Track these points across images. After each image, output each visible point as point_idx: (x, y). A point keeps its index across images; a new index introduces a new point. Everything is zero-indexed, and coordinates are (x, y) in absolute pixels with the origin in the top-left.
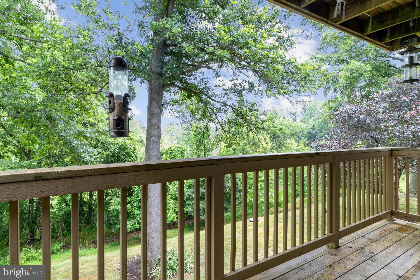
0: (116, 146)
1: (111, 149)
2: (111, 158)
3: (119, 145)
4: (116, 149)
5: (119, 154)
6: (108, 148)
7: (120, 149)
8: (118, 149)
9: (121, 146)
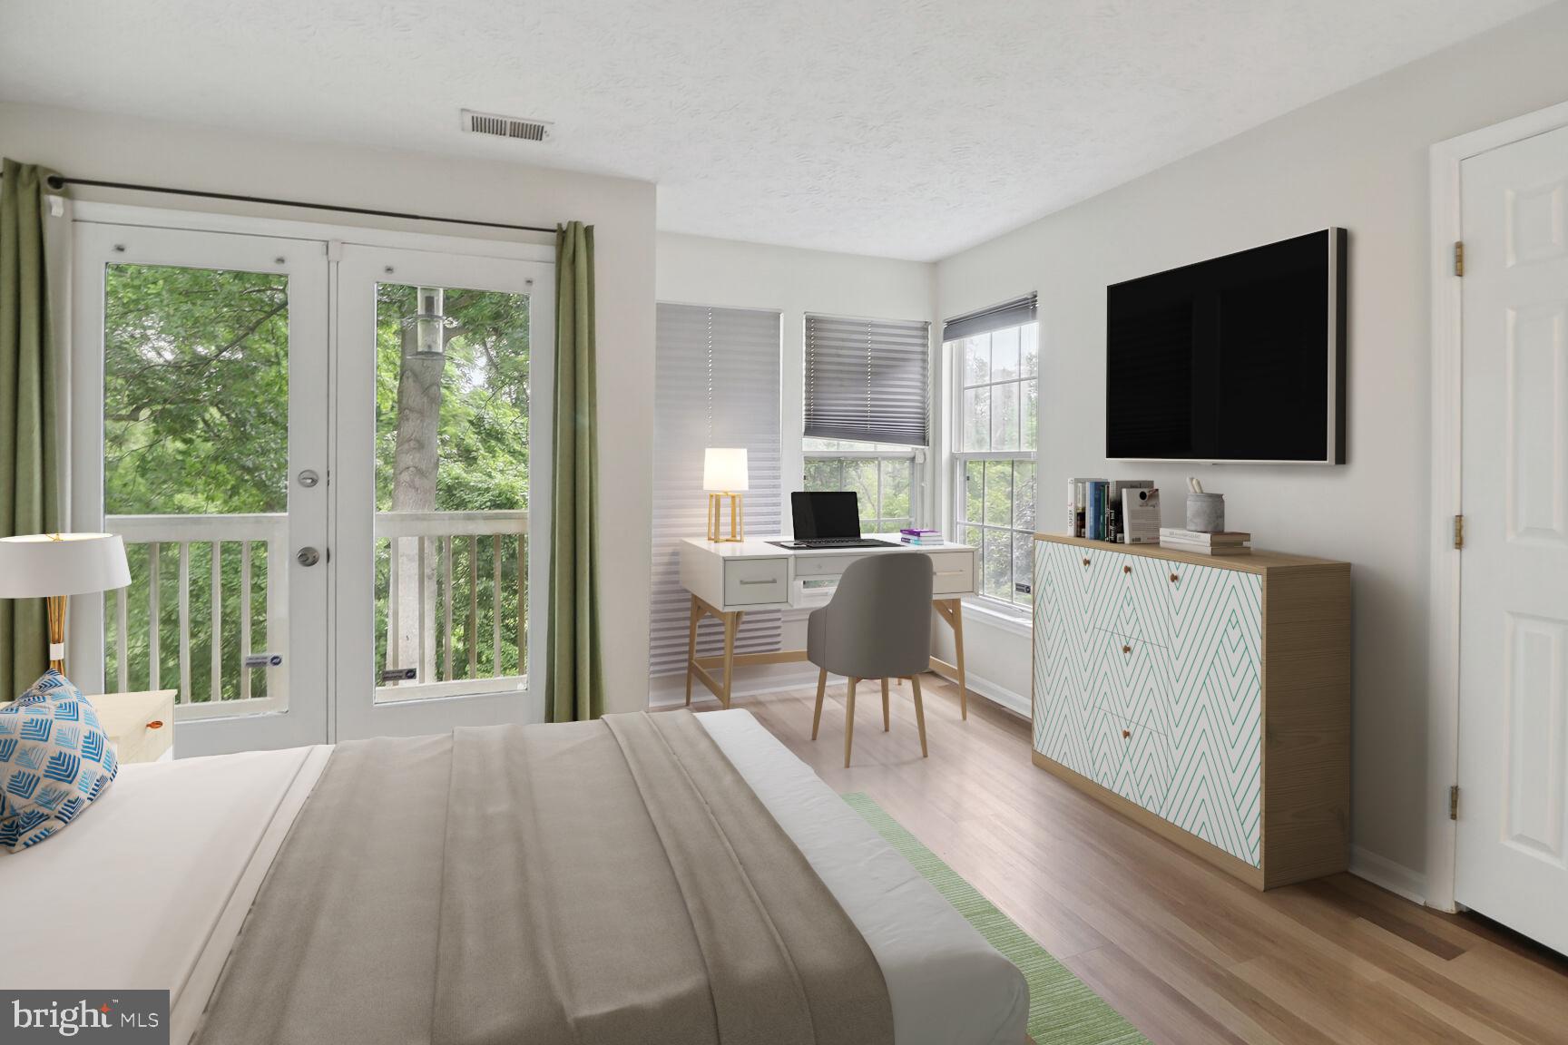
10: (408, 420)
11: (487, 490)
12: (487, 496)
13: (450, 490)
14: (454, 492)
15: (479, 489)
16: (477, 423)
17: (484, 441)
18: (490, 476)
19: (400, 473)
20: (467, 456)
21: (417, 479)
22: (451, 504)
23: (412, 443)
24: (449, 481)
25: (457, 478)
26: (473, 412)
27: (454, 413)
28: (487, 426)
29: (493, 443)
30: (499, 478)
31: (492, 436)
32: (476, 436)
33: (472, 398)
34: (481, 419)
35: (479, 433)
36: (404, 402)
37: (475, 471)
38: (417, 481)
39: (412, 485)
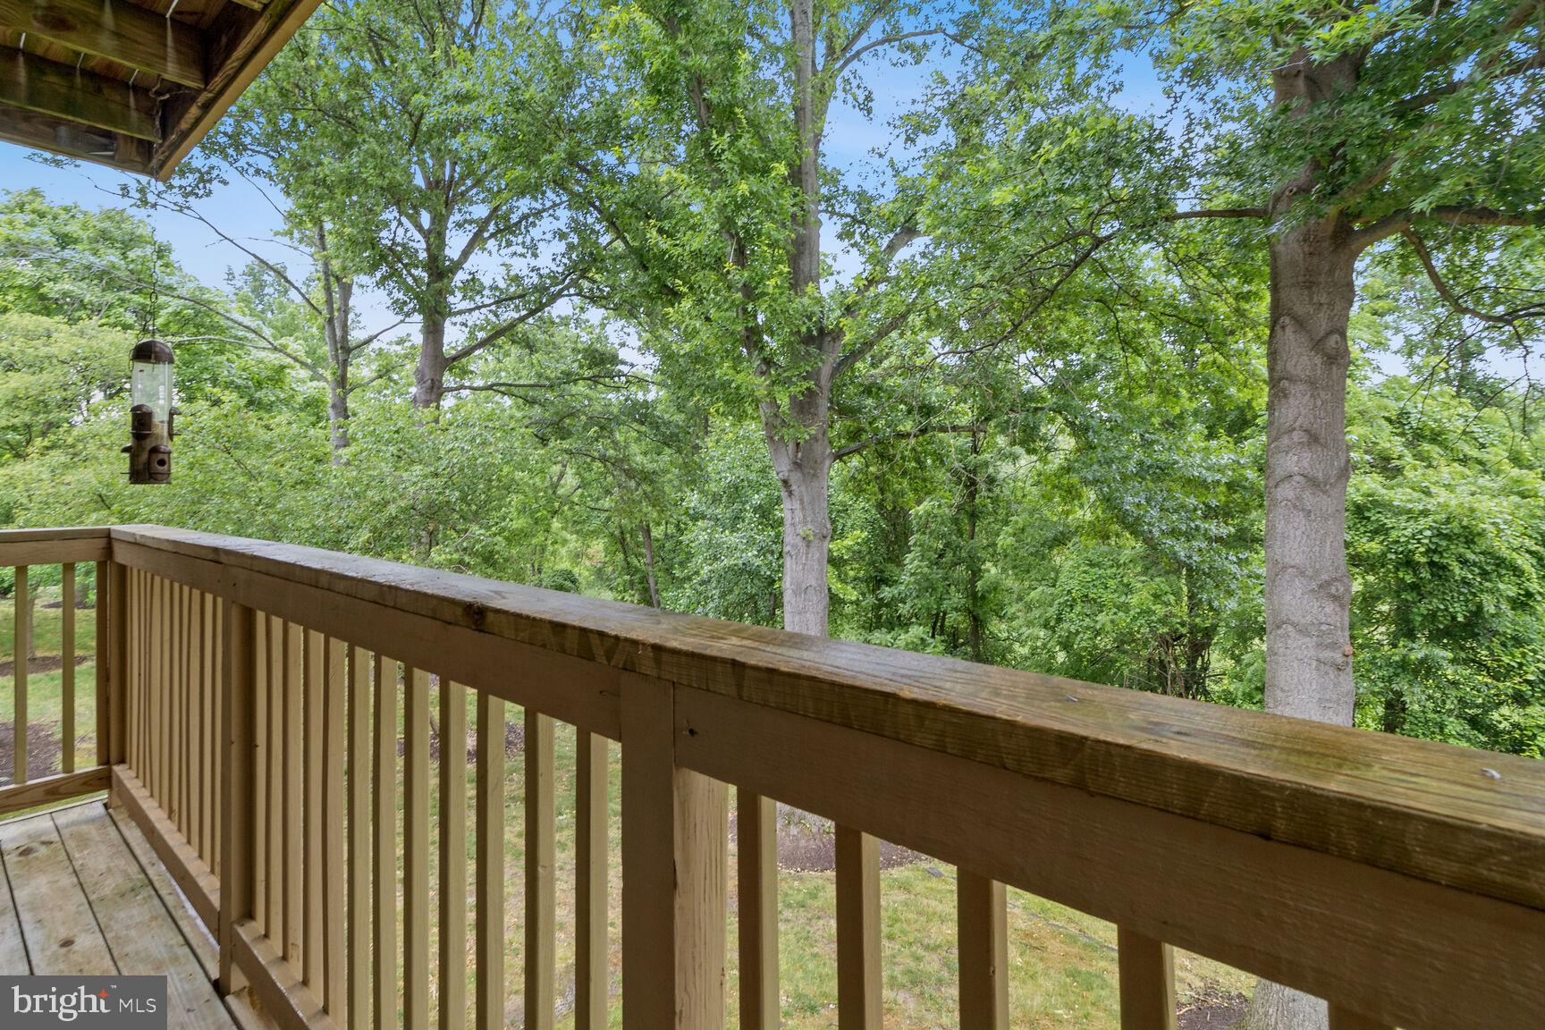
0: (1422, 521)
1: (1394, 534)
2: (1397, 569)
3: (1438, 517)
4: (1421, 532)
5: (1436, 558)
6: (1381, 530)
7: (1440, 535)
8: (1428, 533)
9: (1448, 521)
10: (1286, 396)
11: (1425, 513)
12: (1423, 522)
13: (1359, 511)
14: (1367, 514)
15: (1409, 511)
16: (1398, 421)
17: (1409, 445)
18: (1427, 493)
19: (1276, 486)
20: (1386, 466)
21: (1307, 495)
22: (1362, 529)
23: (1296, 436)
24: (1359, 499)
25: (1369, 495)
26: (1394, 407)
27: (1361, 408)
28: (1414, 424)
29: (1426, 446)
30: (1442, 496)
31: (1421, 437)
32: (1399, 438)
33: (1388, 388)
34: (1403, 414)
35: (1403, 434)
36: (1278, 368)
37: (1400, 485)
38: (1309, 499)
39: (1297, 505)
